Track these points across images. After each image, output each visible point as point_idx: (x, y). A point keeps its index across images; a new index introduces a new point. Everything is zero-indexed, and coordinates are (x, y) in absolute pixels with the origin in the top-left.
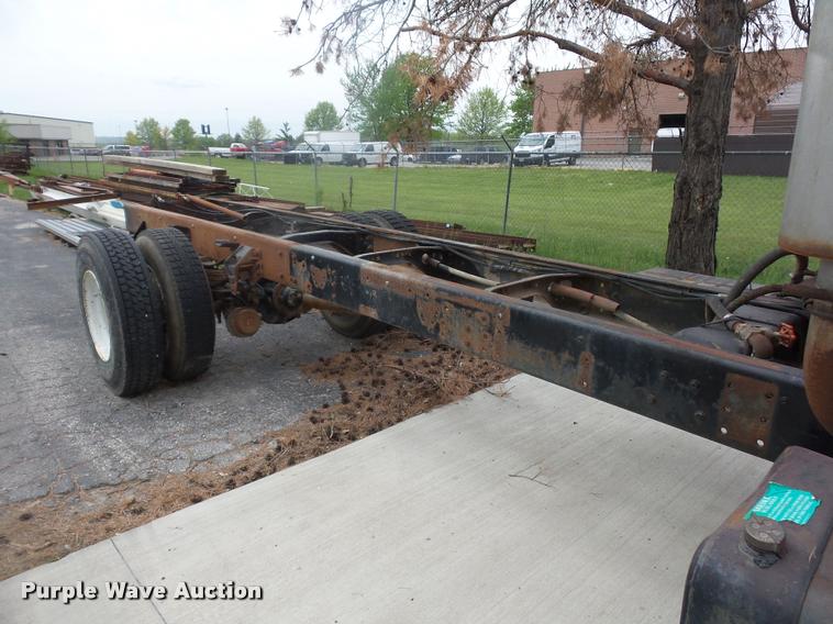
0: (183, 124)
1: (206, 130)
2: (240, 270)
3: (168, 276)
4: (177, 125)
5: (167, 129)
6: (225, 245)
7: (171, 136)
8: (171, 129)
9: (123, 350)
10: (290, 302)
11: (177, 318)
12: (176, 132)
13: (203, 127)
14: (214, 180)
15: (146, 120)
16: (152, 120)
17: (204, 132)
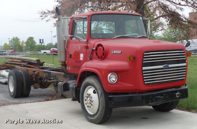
0: (31, 39)
1: (42, 42)
2: (36, 75)
3: (24, 77)
4: (28, 40)
5: (23, 42)
6: (33, 72)
7: (25, 45)
8: (25, 42)
9: (16, 88)
10: (45, 82)
11: (25, 84)
12: (27, 43)
13: (40, 40)
14: (36, 62)
15: (14, 38)
16: (17, 38)
17: (40, 42)
